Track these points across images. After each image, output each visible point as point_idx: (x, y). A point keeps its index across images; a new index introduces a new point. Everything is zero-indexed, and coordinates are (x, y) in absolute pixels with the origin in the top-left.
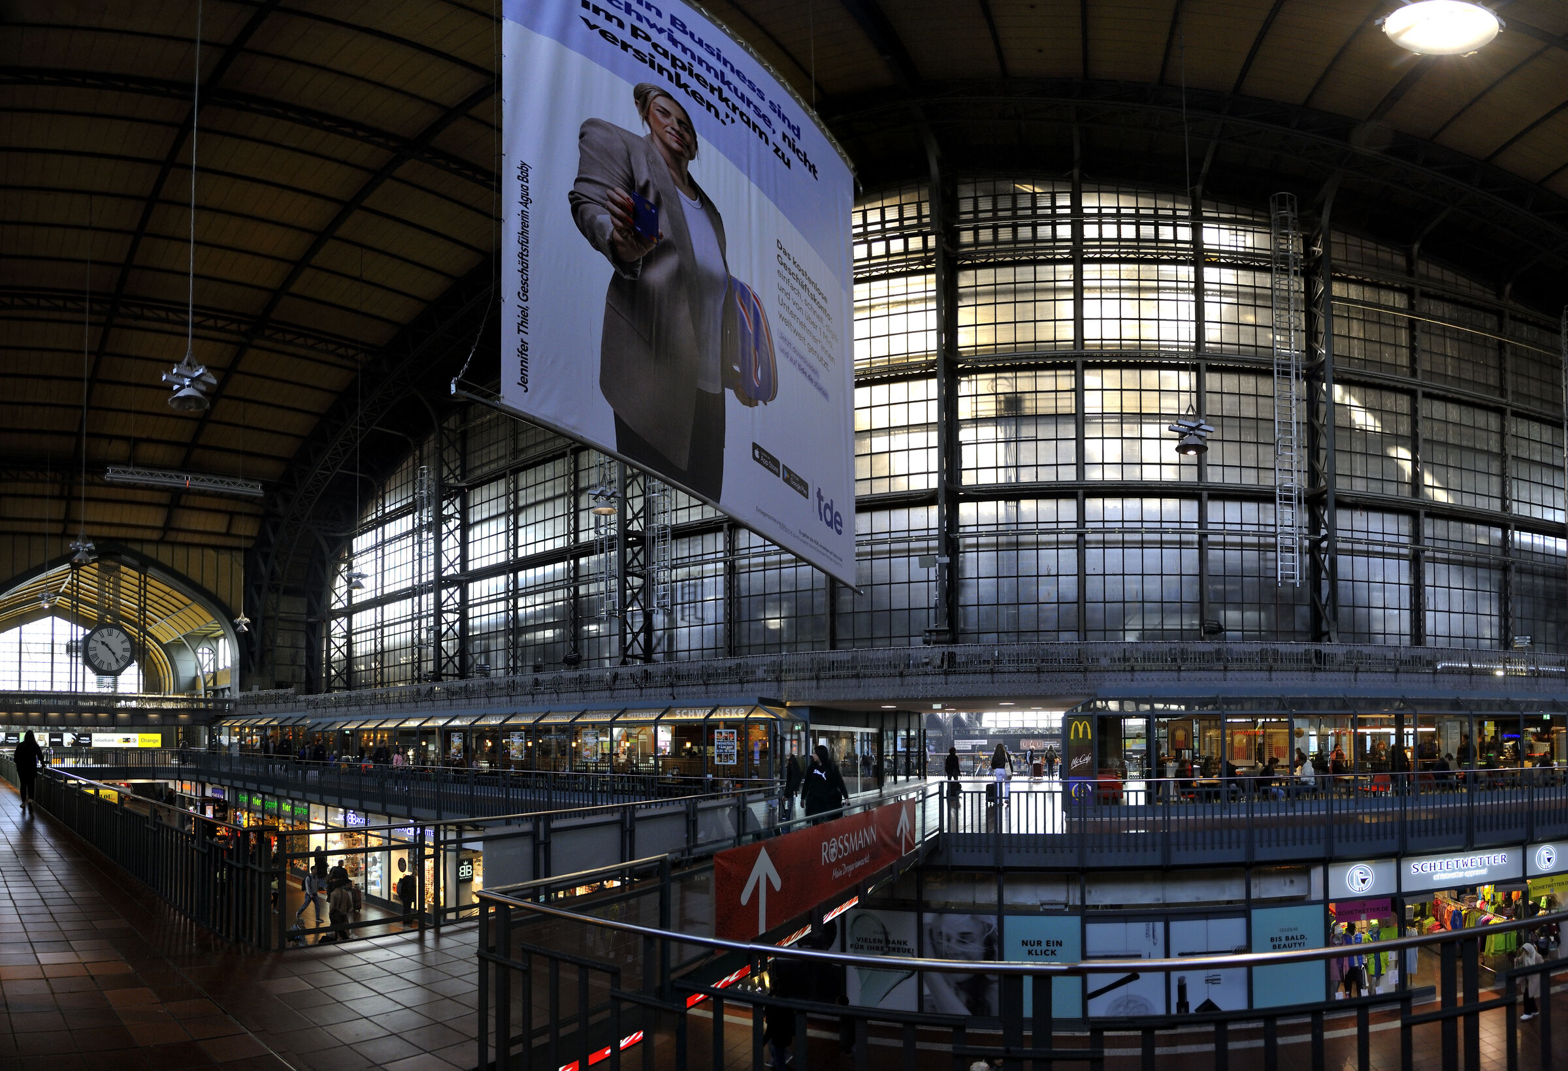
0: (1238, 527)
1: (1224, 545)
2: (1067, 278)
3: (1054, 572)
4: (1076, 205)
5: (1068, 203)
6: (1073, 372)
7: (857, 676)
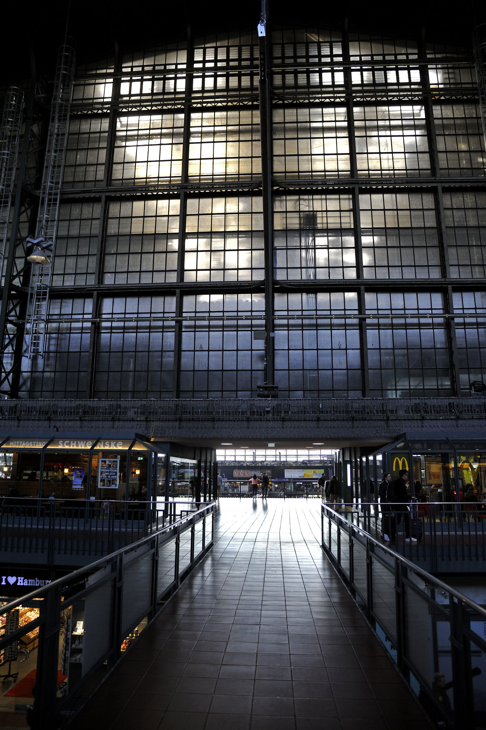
0: (473, 311)
1: (465, 325)
2: (343, 119)
3: (343, 347)
4: (346, 54)
5: (340, 52)
6: (351, 196)
7: (213, 420)
